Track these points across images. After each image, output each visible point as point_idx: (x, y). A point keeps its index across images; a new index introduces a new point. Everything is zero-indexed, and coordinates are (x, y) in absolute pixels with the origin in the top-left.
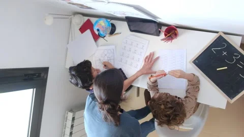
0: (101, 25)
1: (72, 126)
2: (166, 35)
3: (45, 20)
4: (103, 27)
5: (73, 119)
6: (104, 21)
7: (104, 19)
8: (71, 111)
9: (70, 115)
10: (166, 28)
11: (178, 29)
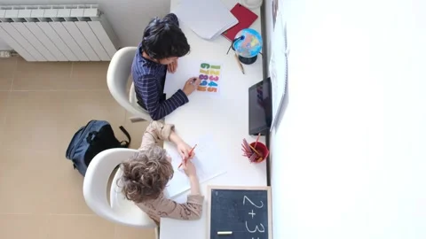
0: (252, 40)
1: (74, 19)
2: (253, 144)
4: (249, 44)
5: (87, 19)
6: (257, 45)
7: (261, 45)
8: (100, 13)
9: (92, 13)
10: (264, 143)
11: (265, 161)
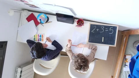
1: (20, 76)
2: (77, 24)
4: (43, 18)
5: (21, 72)
6: (44, 15)
8: (20, 67)
9: (19, 70)
10: (78, 20)
11: (84, 21)
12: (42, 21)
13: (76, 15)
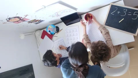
3: (20, 37)
4: (51, 29)
12: (52, 32)
13: (77, 9)
